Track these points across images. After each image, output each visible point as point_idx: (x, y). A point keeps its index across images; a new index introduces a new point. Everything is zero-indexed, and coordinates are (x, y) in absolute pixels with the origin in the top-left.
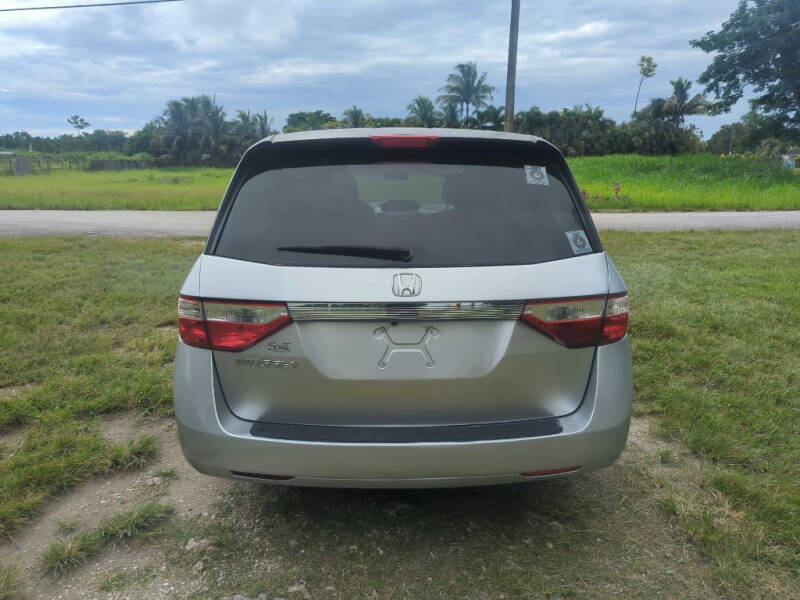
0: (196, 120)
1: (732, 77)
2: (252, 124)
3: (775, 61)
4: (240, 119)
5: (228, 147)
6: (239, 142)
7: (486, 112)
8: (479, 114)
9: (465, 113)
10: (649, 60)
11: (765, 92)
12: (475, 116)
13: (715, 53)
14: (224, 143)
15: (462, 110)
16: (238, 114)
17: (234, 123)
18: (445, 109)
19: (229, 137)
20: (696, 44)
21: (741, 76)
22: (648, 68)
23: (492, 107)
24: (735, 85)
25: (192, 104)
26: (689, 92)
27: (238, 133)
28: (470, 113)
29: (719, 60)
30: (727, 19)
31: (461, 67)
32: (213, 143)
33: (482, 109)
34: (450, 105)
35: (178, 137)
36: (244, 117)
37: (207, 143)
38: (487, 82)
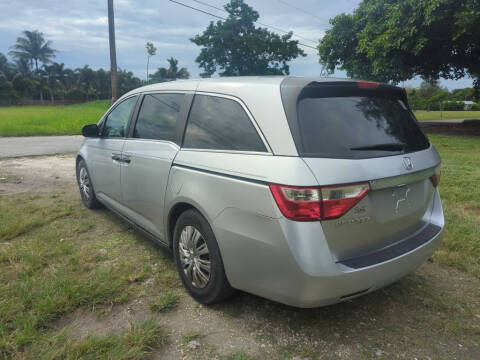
1: (210, 61)
3: (229, 54)
7: (51, 67)
8: (46, 68)
9: (35, 67)
10: (151, 45)
11: (224, 70)
12: (43, 69)
13: (202, 47)
15: (32, 63)
18: (17, 62)
20: (192, 40)
21: (214, 60)
22: (152, 51)
23: (56, 64)
24: (211, 65)
26: (178, 66)
28: (39, 66)
29: (204, 51)
30: (205, 29)
31: (28, 33)
33: (49, 65)
34: (22, 60)
38: (51, 47)
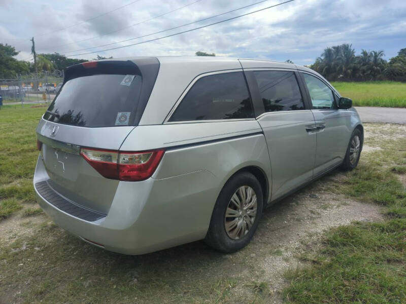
0: (338, 57)
2: (369, 57)
4: (362, 55)
5: (352, 70)
6: (359, 67)
14: (350, 69)
16: (362, 51)
17: (358, 57)
19: (354, 65)
25: (337, 49)
27: (359, 63)
32: (344, 69)
35: (326, 67)
36: (365, 53)
37: (341, 69)
